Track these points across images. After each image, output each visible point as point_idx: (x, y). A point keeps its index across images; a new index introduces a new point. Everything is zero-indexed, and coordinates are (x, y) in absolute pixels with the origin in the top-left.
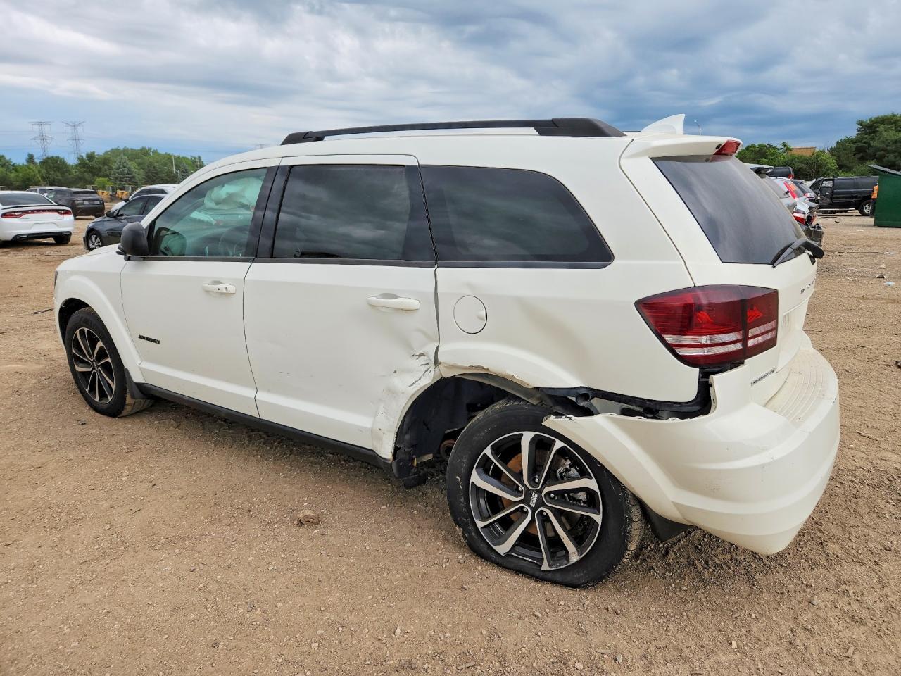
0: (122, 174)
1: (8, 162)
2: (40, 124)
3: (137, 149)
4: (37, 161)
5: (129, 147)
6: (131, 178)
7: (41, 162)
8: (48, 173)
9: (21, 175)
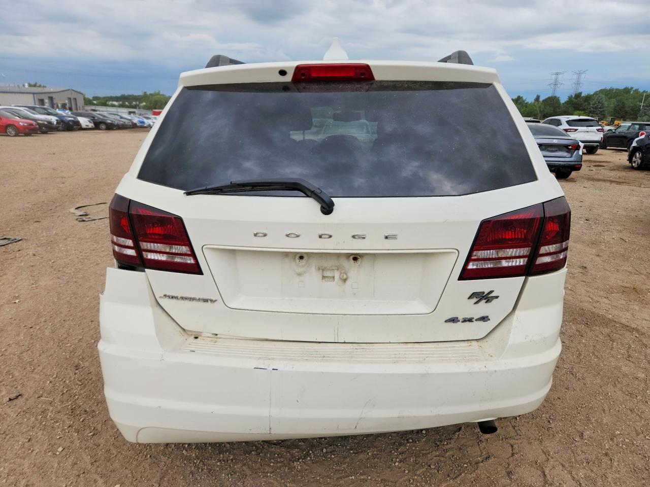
0: (596, 108)
1: (524, 101)
2: (557, 74)
3: (620, 88)
4: (541, 99)
5: (615, 87)
6: (601, 111)
7: (543, 101)
8: (545, 108)
9: (527, 109)
